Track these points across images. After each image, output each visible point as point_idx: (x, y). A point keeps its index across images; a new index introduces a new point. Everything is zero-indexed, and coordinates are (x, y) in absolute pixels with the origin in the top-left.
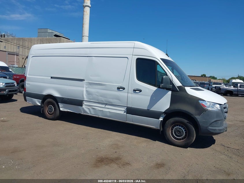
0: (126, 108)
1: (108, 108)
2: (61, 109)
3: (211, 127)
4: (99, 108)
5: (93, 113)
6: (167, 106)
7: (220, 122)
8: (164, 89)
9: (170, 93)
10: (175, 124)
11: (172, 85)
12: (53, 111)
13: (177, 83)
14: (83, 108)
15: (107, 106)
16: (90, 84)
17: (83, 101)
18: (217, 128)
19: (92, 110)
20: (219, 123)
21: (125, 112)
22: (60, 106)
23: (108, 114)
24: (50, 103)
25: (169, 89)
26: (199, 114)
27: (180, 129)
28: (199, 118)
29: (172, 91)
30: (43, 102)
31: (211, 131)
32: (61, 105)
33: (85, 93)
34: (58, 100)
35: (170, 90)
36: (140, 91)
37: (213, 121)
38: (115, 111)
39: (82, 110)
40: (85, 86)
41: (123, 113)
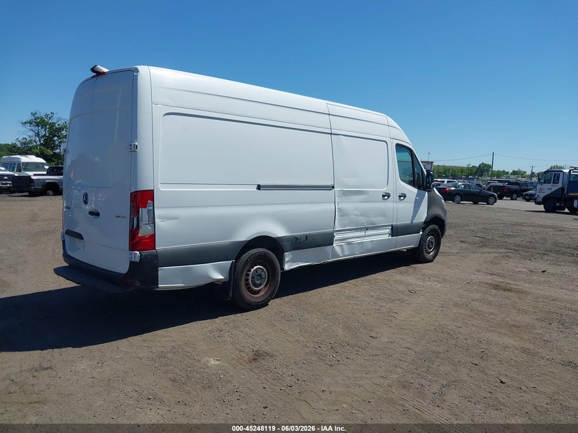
0: (390, 228)
1: (369, 236)
2: (286, 267)
4: (357, 239)
9: (427, 194)
14: (333, 248)
15: (368, 233)
17: (334, 232)
19: (345, 247)
21: (390, 235)
22: (286, 260)
23: (369, 247)
32: (288, 257)
34: (284, 244)
35: (427, 191)
36: (405, 197)
39: (331, 253)
41: (386, 237)
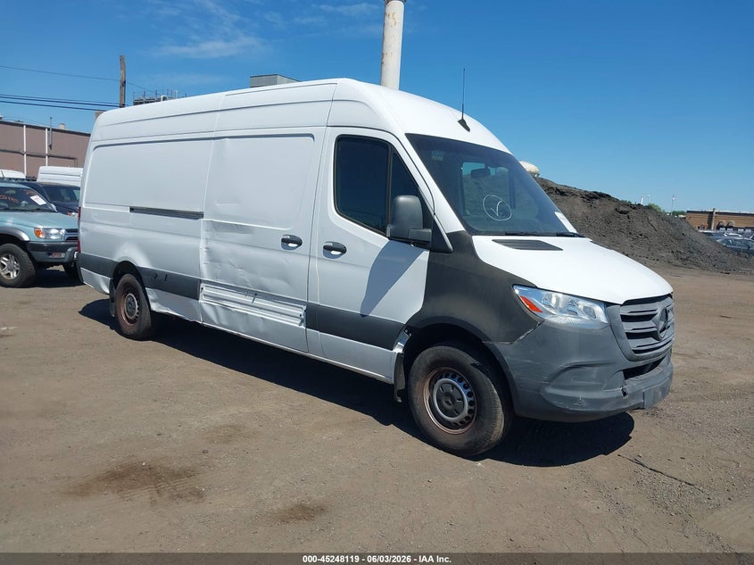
0: (305, 308)
1: (261, 308)
2: (154, 307)
3: (554, 387)
5: (224, 323)
6: (415, 305)
7: (596, 369)
8: (409, 243)
9: (425, 256)
10: (440, 368)
11: (430, 231)
12: (137, 311)
13: (449, 221)
14: (200, 305)
15: (259, 302)
16: (217, 227)
17: (201, 281)
18: (581, 395)
19: (221, 311)
20: (594, 376)
21: (302, 322)
22: (150, 297)
23: (261, 327)
24: (129, 288)
25: (421, 245)
26: (512, 337)
27: (453, 386)
28: (508, 351)
29: (431, 251)
30: (113, 285)
31: (555, 402)
32: (152, 294)
33: (203, 257)
34: (144, 277)
35: (427, 249)
36: (343, 250)
37: (563, 365)
38: (277, 316)
39: (198, 310)
40: (203, 233)
41: (295, 323)
